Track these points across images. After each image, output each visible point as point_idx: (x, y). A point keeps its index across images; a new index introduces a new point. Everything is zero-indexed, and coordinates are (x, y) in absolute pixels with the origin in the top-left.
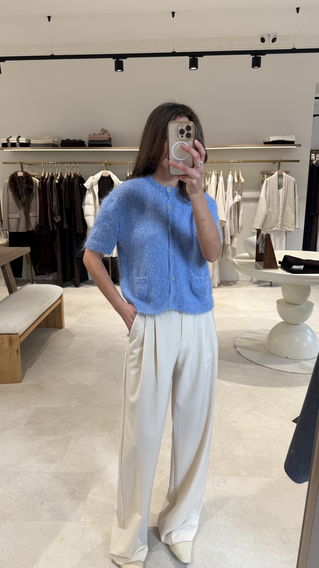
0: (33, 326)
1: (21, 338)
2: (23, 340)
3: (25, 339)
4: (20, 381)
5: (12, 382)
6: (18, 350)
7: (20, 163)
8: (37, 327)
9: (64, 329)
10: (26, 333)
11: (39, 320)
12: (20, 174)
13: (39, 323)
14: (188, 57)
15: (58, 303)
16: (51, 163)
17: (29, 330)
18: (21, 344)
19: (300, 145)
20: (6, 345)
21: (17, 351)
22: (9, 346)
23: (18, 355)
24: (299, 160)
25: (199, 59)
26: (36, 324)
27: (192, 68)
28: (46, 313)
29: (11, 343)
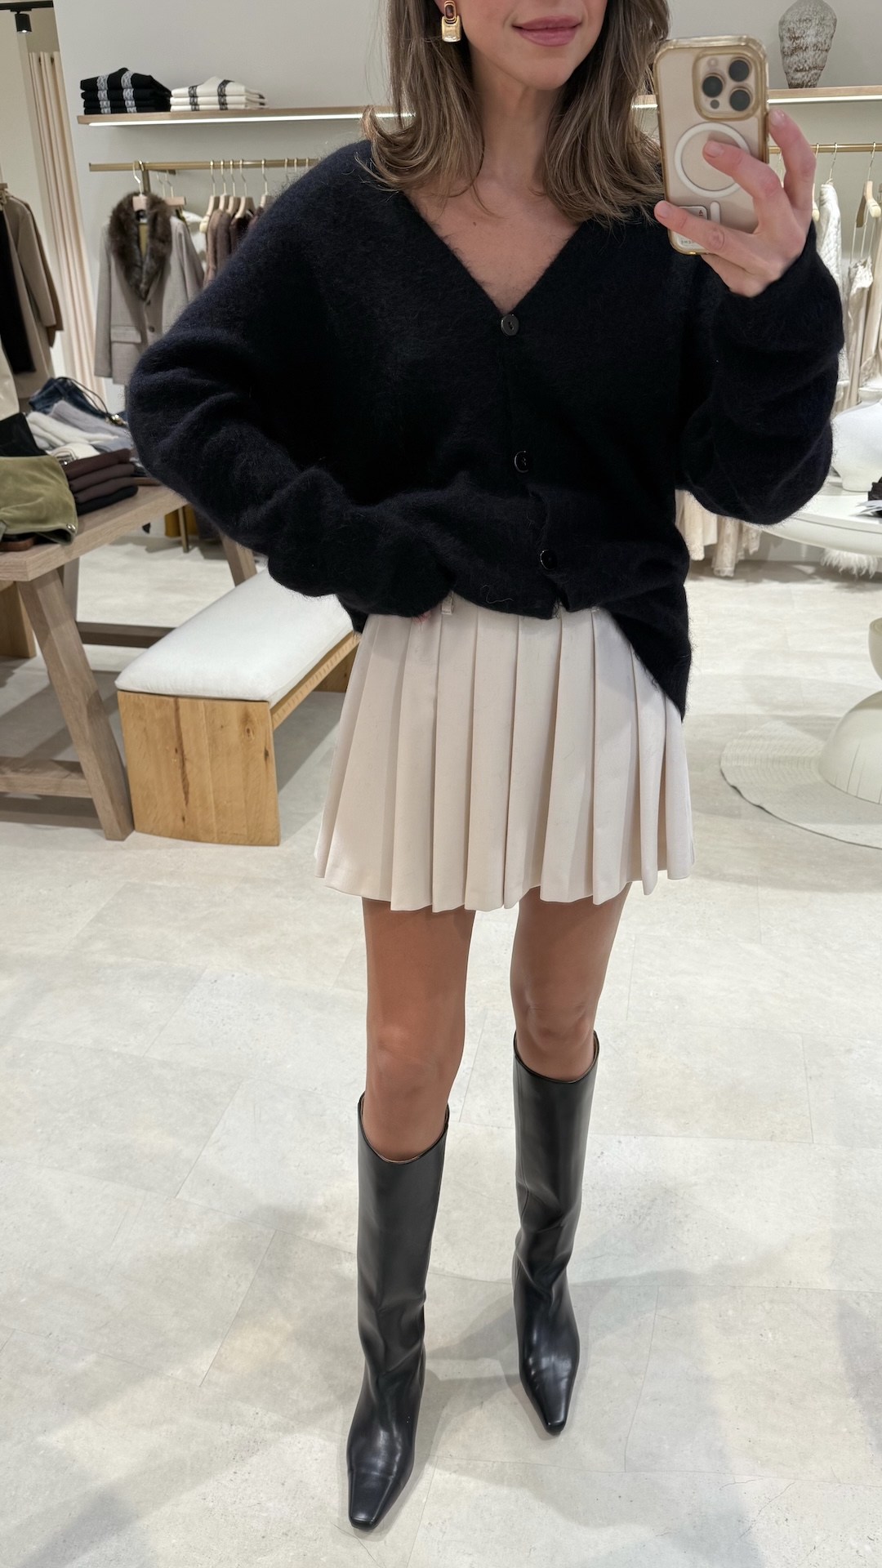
1: (277, 713)
2: (281, 722)
4: (274, 841)
5: (252, 841)
6: (268, 749)
7: (138, 167)
8: (320, 688)
10: (290, 701)
12: (140, 203)
16: (243, 166)
18: (275, 732)
20: (233, 733)
21: (267, 754)
22: (243, 736)
23: (267, 766)
29: (246, 727)
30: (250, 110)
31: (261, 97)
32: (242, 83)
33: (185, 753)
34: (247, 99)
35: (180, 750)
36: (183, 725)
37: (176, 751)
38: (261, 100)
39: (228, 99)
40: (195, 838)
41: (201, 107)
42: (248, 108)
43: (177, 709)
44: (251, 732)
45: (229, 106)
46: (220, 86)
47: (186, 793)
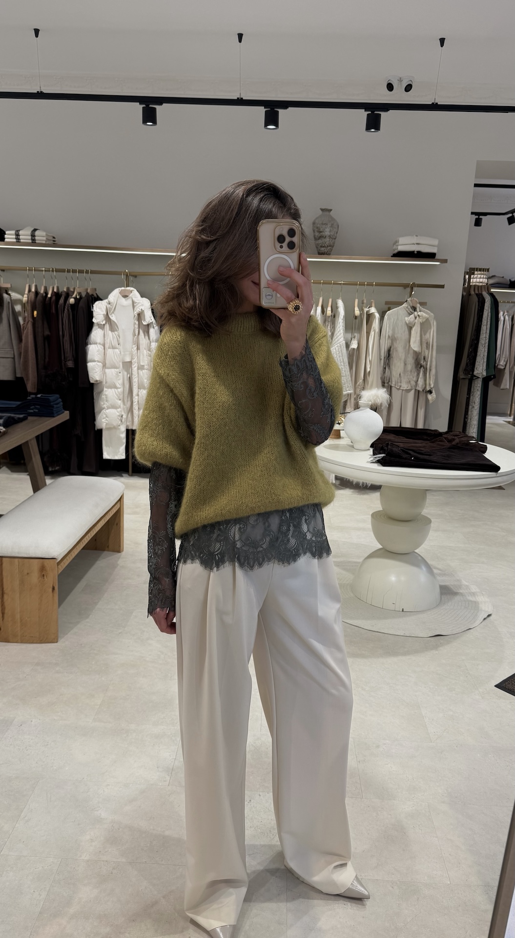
0: (77, 547)
1: (59, 566)
2: (63, 569)
3: (66, 567)
4: (55, 640)
5: (41, 641)
6: (54, 586)
8: (83, 548)
10: (68, 557)
14: (263, 107)
17: (71, 553)
18: (59, 576)
19: (445, 261)
20: (35, 577)
21: (53, 589)
22: (40, 579)
23: (53, 596)
24: (442, 284)
27: (269, 127)
28: (98, 525)
29: (43, 574)
30: (48, 244)
31: (54, 238)
32: (44, 230)
33: (4, 589)
34: (47, 239)
35: (1, 588)
36: (4, 574)
38: (54, 239)
39: (36, 238)
40: (6, 640)
41: (21, 241)
42: (47, 243)
43: (2, 564)
44: (45, 576)
45: (37, 241)
46: (32, 231)
47: (3, 614)
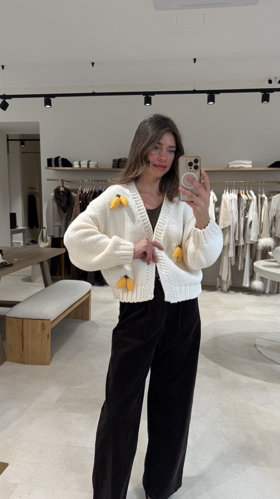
0: (63, 315)
1: (52, 324)
2: (54, 326)
3: (56, 325)
4: (48, 364)
5: (41, 364)
6: (49, 334)
7: (61, 180)
9: (90, 321)
10: (57, 320)
11: (69, 310)
12: (62, 189)
13: (69, 313)
15: (87, 297)
17: (59, 318)
18: (51, 329)
20: (39, 329)
21: (48, 336)
22: (42, 330)
23: (48, 340)
25: (216, 96)
26: (66, 313)
27: (210, 103)
29: (43, 328)
33: (24, 335)
35: (22, 335)
36: (24, 327)
37: (21, 335)
39: (90, 165)
40: (24, 363)
41: (82, 167)
43: (23, 322)
44: (44, 329)
45: (90, 167)
46: (88, 162)
47: (23, 348)
